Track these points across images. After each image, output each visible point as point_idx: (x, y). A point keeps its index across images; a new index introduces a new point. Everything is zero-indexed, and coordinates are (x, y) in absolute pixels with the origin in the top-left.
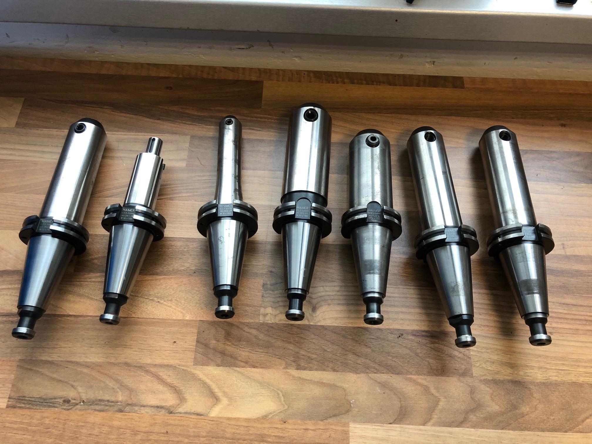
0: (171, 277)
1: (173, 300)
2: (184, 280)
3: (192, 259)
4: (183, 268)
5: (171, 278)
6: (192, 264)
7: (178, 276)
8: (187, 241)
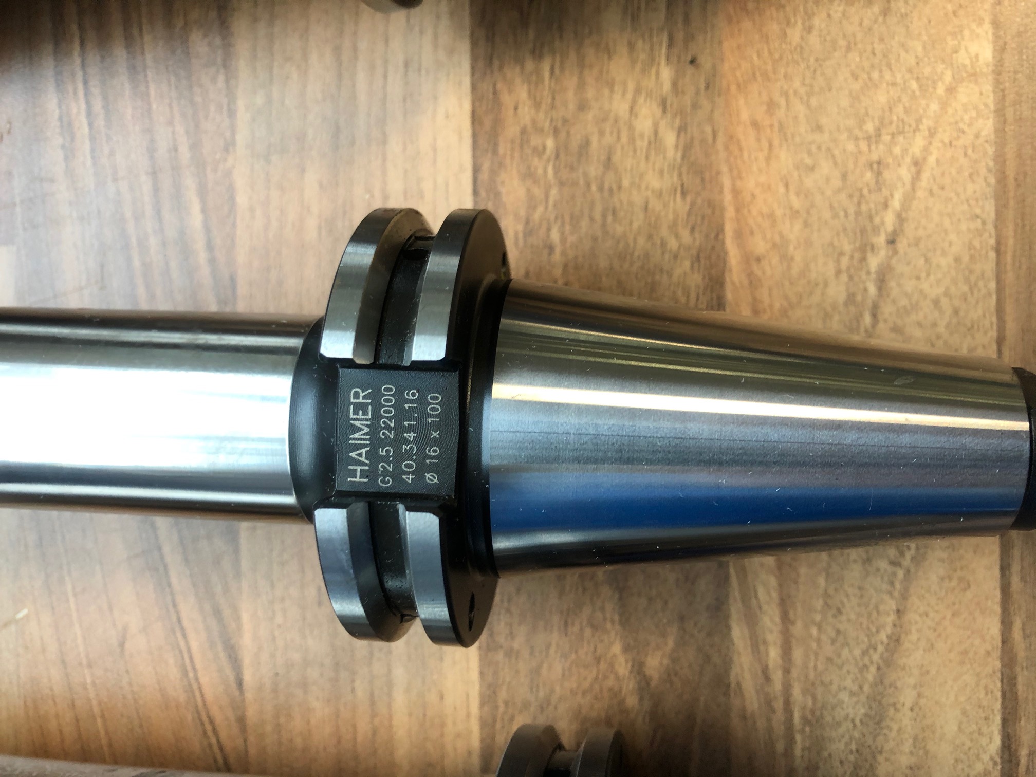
0: (728, 197)
1: (875, 157)
2: (745, 116)
3: (606, 92)
4: (670, 138)
5: (736, 192)
6: (638, 91)
7: (722, 155)
8: (496, 145)
